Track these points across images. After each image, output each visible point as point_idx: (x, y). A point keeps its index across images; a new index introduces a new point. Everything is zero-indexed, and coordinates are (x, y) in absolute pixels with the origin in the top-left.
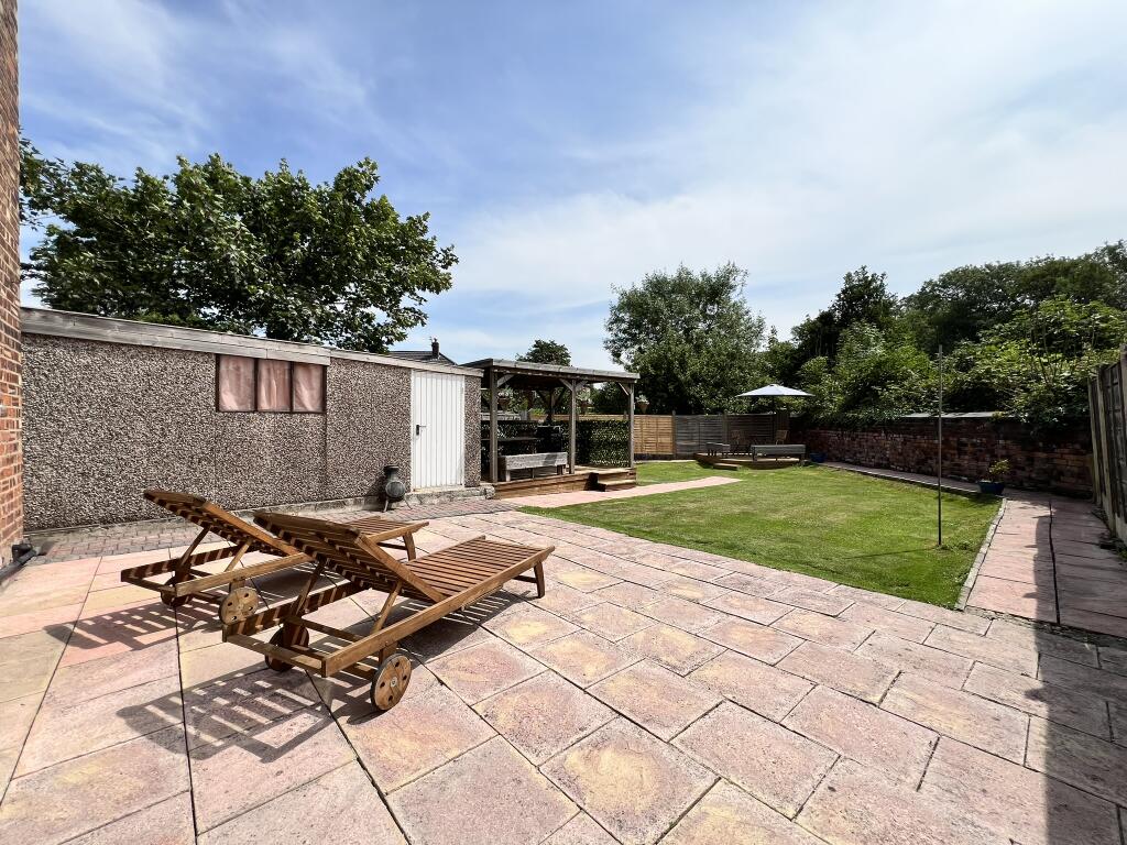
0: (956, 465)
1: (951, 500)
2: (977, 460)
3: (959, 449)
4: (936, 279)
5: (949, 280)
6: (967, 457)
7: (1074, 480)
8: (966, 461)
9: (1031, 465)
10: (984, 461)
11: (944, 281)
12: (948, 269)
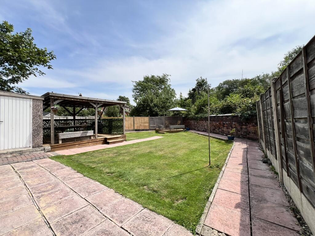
0: (222, 130)
1: (220, 142)
2: (228, 129)
3: (223, 125)
4: (222, 83)
5: (225, 83)
6: (225, 128)
7: (253, 135)
8: (225, 129)
9: (242, 130)
10: (229, 129)
11: (224, 83)
12: (225, 80)
